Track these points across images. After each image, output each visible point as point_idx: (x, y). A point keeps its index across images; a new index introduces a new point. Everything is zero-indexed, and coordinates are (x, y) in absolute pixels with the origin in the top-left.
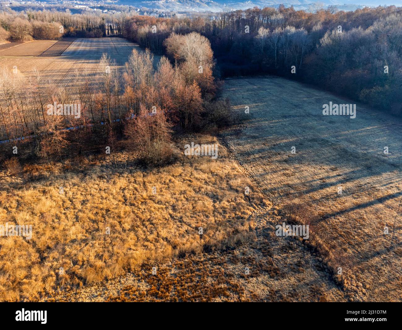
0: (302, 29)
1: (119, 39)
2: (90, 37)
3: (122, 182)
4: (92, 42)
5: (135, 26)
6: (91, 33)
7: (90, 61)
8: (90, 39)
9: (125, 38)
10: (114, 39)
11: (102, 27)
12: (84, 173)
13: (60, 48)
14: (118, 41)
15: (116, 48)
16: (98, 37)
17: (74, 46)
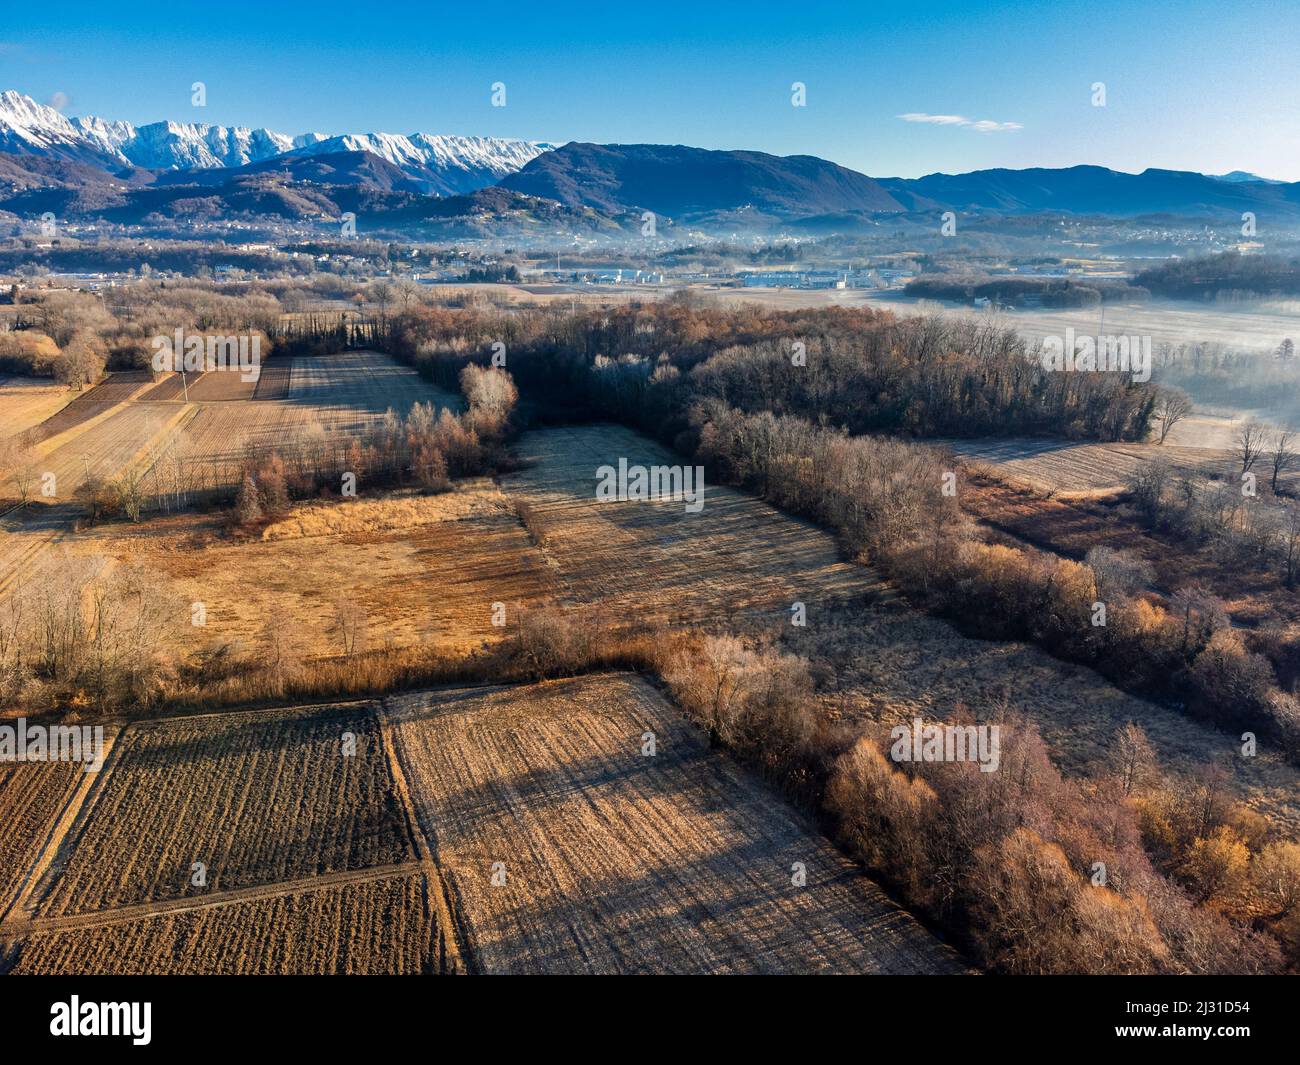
0: (646, 359)
1: (377, 356)
2: (318, 354)
3: (409, 500)
4: (325, 365)
5: (410, 335)
6: (321, 345)
7: (342, 406)
8: (320, 359)
9: (388, 352)
10: (366, 355)
11: (342, 330)
12: (379, 499)
13: (275, 383)
14: (374, 362)
15: (375, 379)
16: (335, 353)
17: (300, 377)
